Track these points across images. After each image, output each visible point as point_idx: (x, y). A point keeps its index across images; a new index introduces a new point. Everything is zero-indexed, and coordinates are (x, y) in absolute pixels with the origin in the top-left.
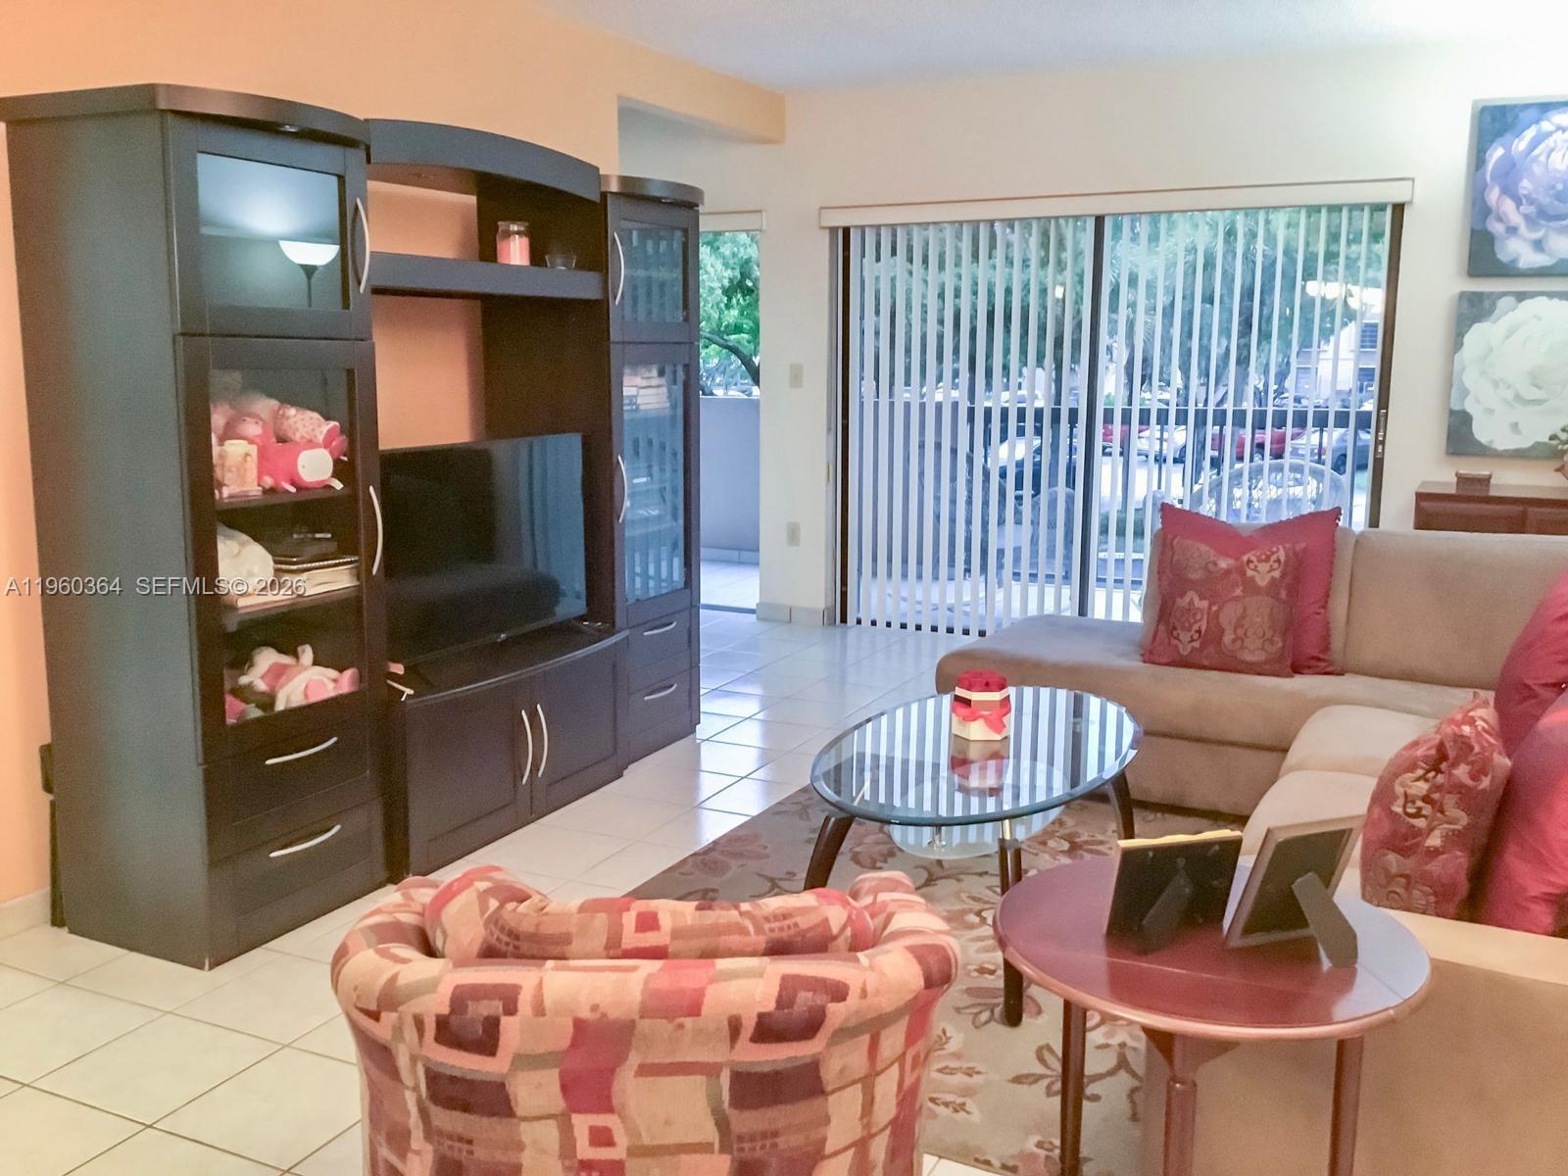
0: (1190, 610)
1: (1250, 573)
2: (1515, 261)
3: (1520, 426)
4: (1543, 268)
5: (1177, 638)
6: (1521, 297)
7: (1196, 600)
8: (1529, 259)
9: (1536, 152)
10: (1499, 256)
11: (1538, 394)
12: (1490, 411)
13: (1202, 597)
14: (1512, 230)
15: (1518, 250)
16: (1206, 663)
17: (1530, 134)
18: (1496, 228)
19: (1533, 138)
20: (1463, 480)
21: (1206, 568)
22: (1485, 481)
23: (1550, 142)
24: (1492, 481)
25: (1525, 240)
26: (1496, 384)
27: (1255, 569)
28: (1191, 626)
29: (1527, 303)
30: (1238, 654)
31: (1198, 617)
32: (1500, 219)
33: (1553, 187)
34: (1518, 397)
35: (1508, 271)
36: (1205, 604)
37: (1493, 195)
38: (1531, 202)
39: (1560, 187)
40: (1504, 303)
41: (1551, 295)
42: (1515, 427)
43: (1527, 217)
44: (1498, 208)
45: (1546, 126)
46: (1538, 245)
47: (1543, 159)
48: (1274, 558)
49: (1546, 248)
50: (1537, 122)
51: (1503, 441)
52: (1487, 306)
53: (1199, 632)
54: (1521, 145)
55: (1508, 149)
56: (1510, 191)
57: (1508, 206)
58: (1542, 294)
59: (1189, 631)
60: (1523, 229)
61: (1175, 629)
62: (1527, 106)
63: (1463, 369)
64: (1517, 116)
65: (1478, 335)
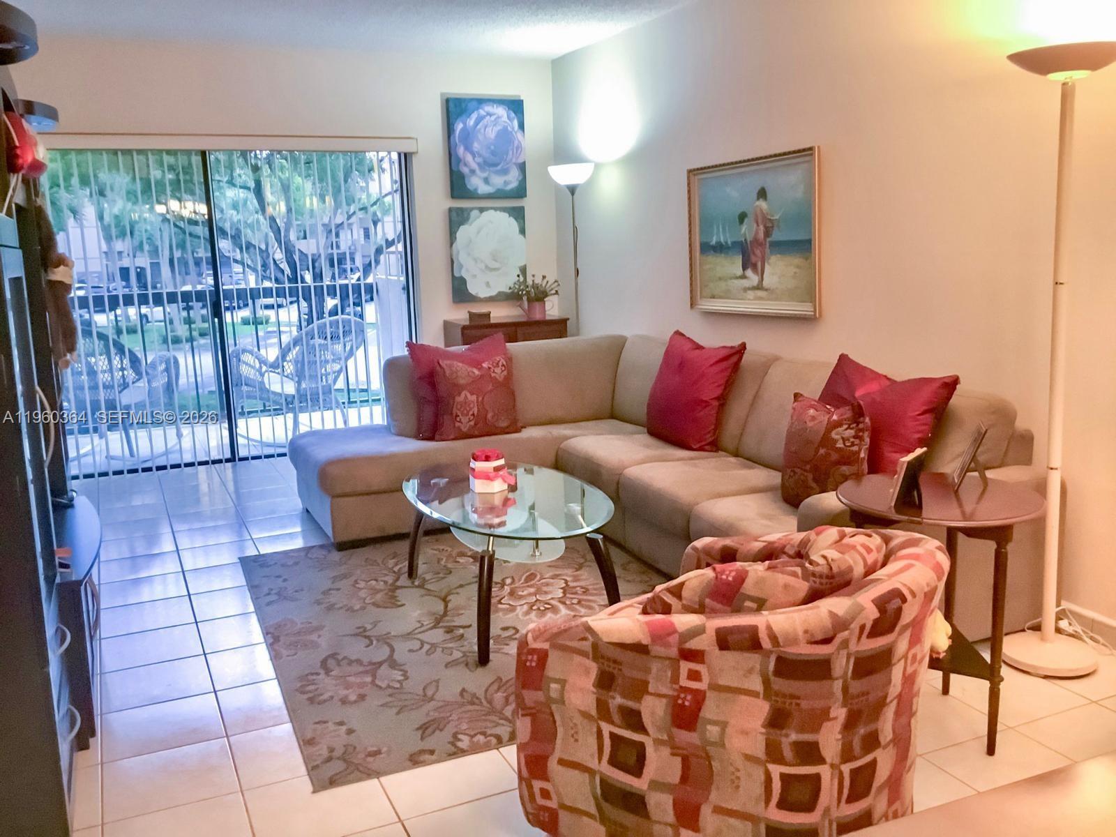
0: (466, 402)
1: (493, 375)
2: (476, 190)
3: (490, 283)
4: (490, 194)
5: (460, 422)
6: (482, 210)
7: (468, 395)
8: (483, 189)
9: (478, 127)
10: (468, 187)
11: (496, 265)
12: (475, 276)
13: (472, 394)
14: (473, 172)
15: (476, 183)
16: (476, 433)
17: (474, 116)
18: (465, 170)
19: (477, 119)
20: (472, 316)
21: (469, 375)
22: (488, 315)
23: (485, 121)
24: (491, 315)
25: (480, 177)
26: (476, 260)
27: (494, 372)
28: (468, 412)
29: (485, 214)
30: (496, 424)
31: (472, 406)
32: (466, 165)
33: (489, 148)
34: (487, 267)
35: (472, 195)
36: (474, 398)
37: (461, 151)
38: (480, 155)
39: (492, 147)
40: (474, 213)
41: (495, 209)
42: (488, 284)
43: (479, 164)
44: (464, 158)
45: (482, 112)
46: (486, 181)
47: (482, 131)
48: (500, 364)
49: (491, 182)
50: (478, 109)
51: (483, 293)
52: (466, 216)
53: (473, 415)
54: (471, 122)
55: (465, 124)
56: (468, 148)
57: (469, 158)
58: (492, 208)
59: (467, 415)
60: (478, 171)
61: (457, 416)
62: (472, 100)
63: (458, 252)
64: (467, 105)
65: (463, 232)
